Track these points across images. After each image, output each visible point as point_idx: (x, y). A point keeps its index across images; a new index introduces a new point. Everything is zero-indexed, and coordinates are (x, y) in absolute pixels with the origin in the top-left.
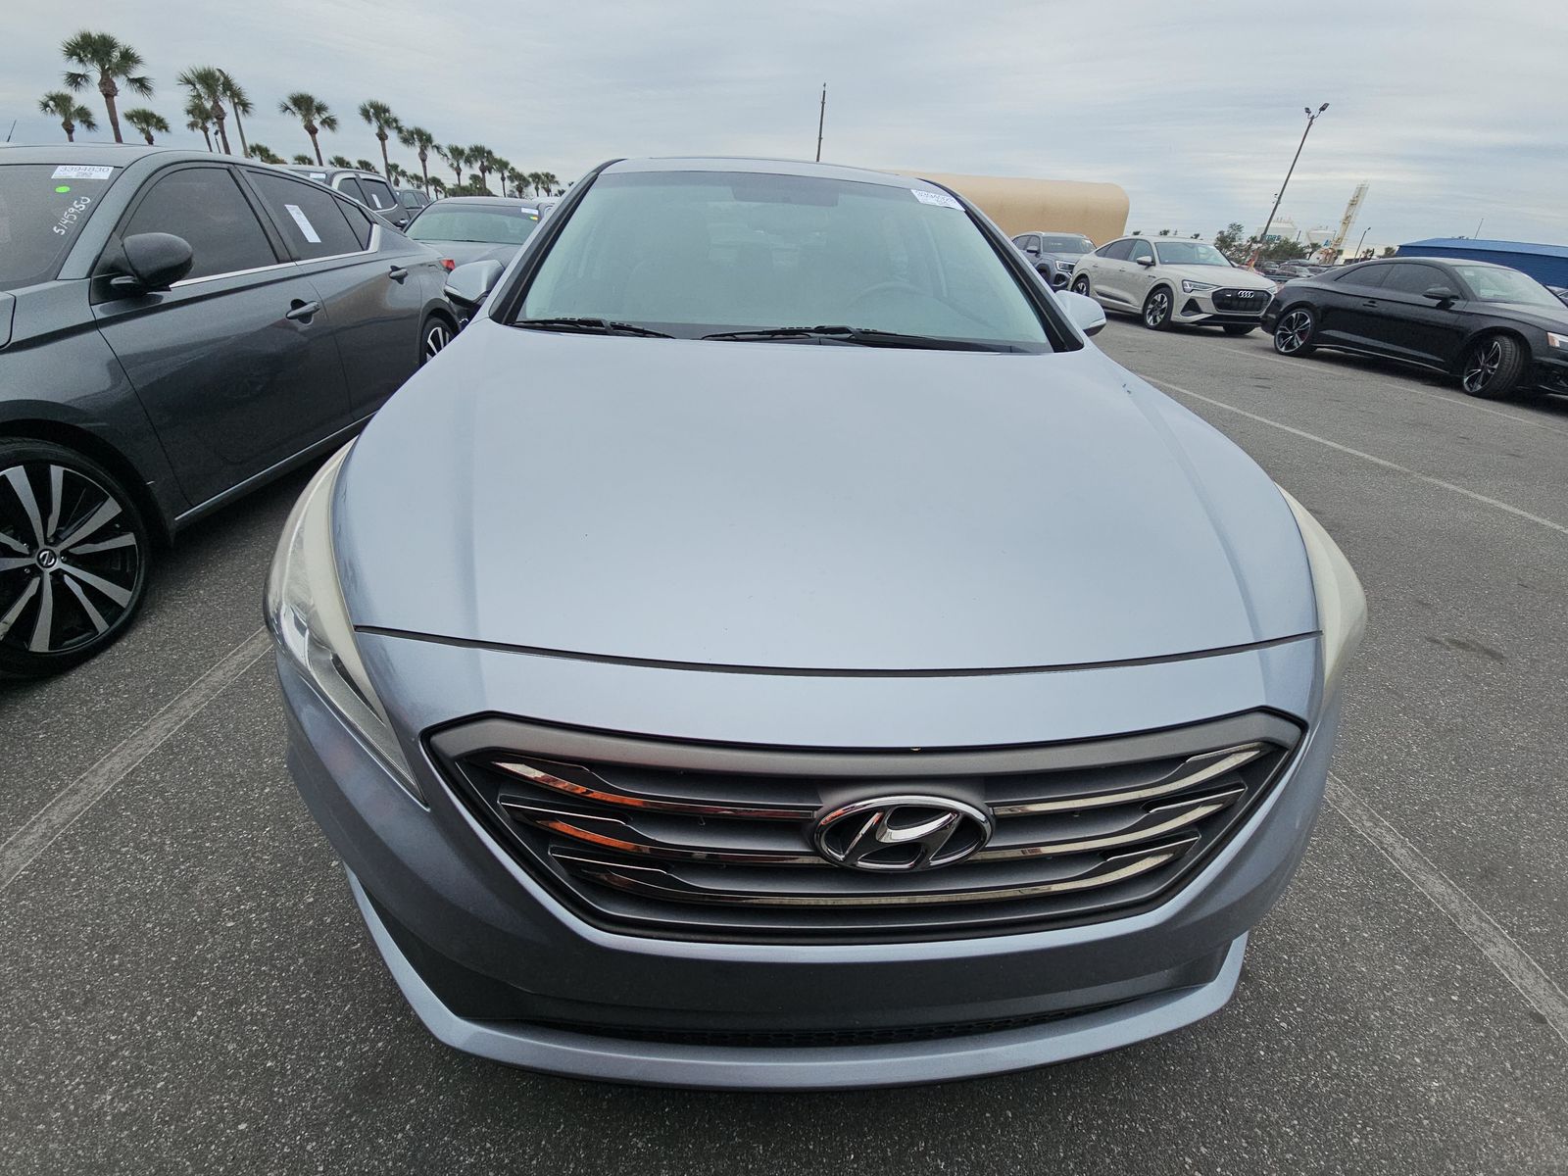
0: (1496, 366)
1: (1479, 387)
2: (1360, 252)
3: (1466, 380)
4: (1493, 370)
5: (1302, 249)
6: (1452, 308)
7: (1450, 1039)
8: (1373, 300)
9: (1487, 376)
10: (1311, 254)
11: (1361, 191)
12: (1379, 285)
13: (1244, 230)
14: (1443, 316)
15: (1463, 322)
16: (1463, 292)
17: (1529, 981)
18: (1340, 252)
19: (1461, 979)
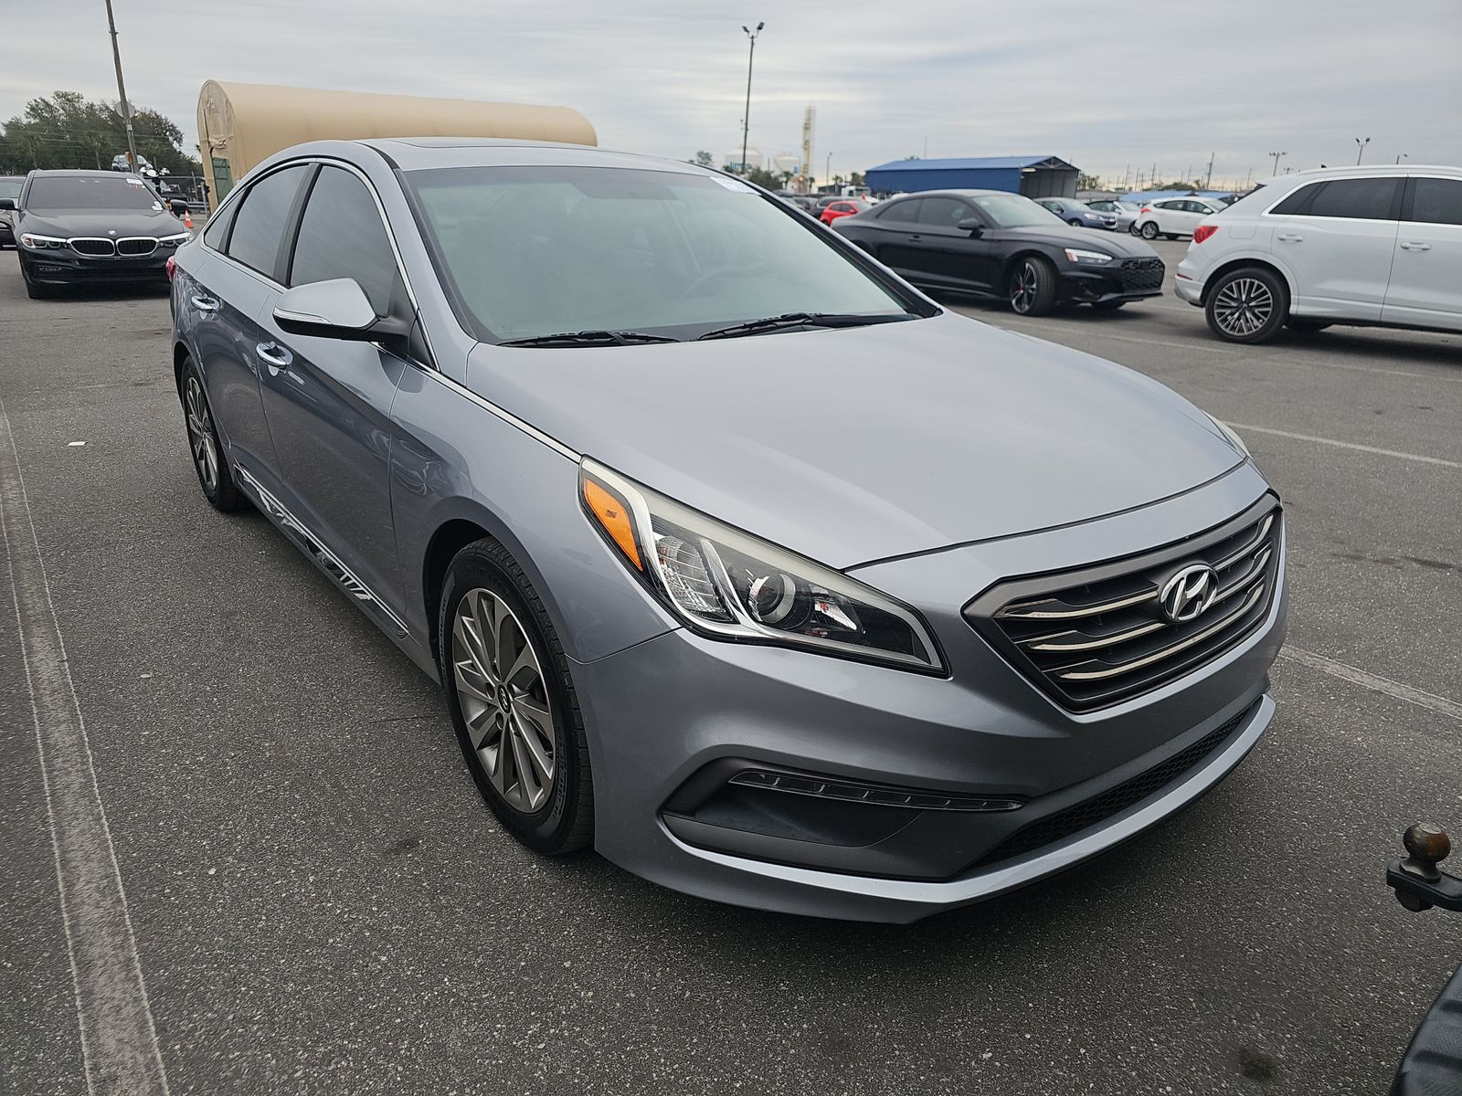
0: (1034, 286)
1: (1027, 307)
2: (830, 178)
3: (1014, 302)
4: (1033, 289)
5: (776, 178)
6: (983, 237)
7: (1347, 717)
8: (917, 235)
9: (1030, 296)
10: (786, 182)
11: (810, 114)
12: (916, 220)
13: (713, 158)
14: (975, 246)
15: (995, 249)
16: (988, 222)
17: (1358, 677)
18: (812, 180)
19: (1327, 688)
